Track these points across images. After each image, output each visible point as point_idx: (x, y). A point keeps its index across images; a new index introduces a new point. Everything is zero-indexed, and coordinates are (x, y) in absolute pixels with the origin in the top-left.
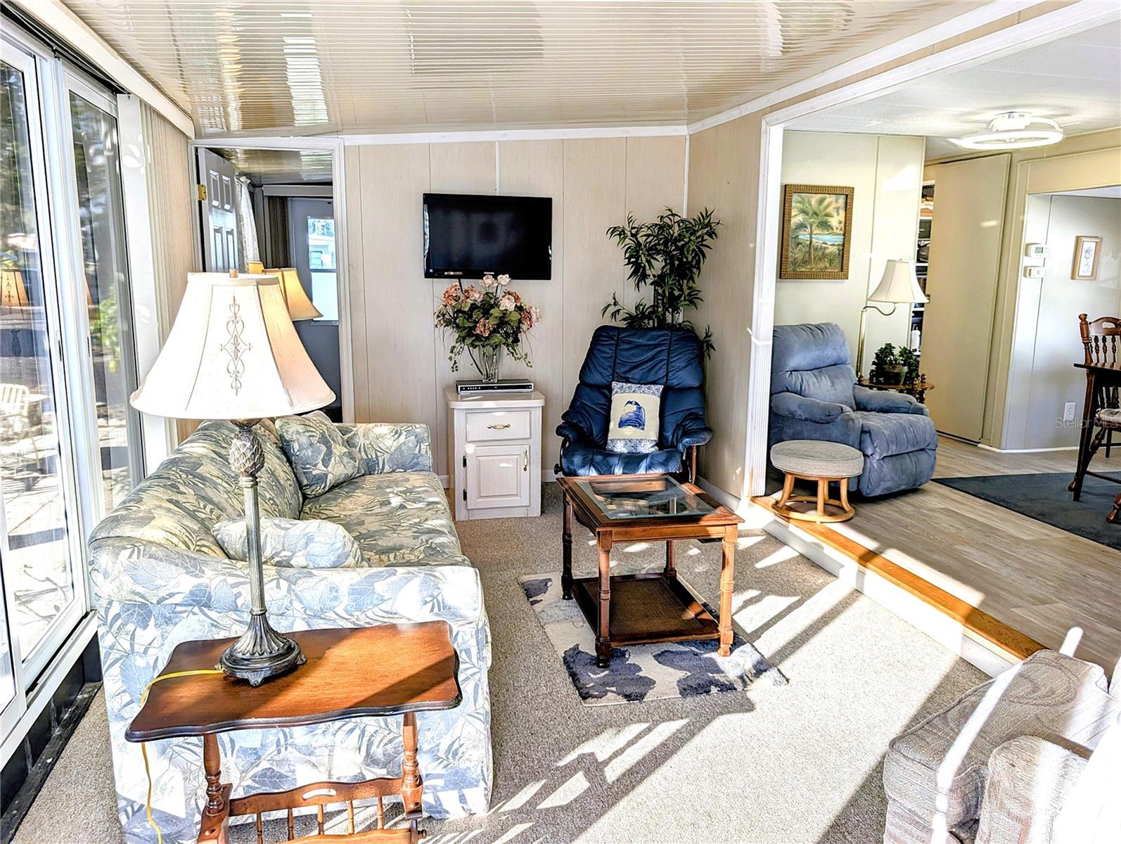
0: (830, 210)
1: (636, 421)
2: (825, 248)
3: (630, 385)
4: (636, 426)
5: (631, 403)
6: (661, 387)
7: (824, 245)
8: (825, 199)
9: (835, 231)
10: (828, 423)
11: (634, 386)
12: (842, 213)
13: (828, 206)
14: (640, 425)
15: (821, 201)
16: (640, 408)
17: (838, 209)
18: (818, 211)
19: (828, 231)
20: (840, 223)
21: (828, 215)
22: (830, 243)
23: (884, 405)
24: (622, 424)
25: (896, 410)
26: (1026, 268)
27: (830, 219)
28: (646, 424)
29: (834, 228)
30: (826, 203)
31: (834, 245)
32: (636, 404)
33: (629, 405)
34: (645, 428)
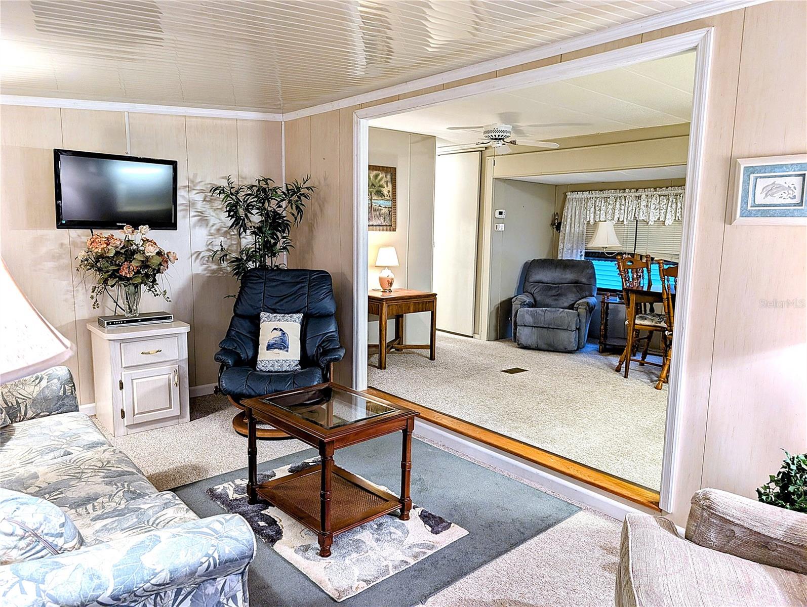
0: (382, 182)
1: (281, 344)
2: (380, 209)
3: (275, 315)
4: (281, 349)
6: (301, 315)
7: (380, 208)
8: (379, 175)
9: (386, 197)
11: (278, 315)
12: (390, 185)
13: (381, 180)
14: (285, 347)
15: (376, 176)
16: (284, 334)
17: (387, 182)
18: (374, 183)
19: (382, 197)
20: (389, 192)
21: (381, 186)
22: (383, 206)
24: (269, 347)
27: (382, 189)
28: (289, 347)
29: (386, 196)
30: (379, 178)
31: (386, 207)
32: (281, 330)
33: (275, 331)
34: (289, 350)
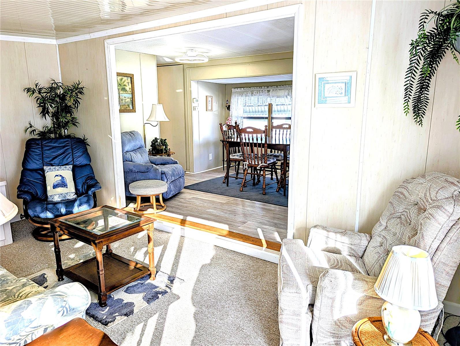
0: (125, 83)
1: (63, 184)
2: (125, 99)
3: (54, 167)
4: (63, 187)
5: (57, 176)
6: (71, 166)
7: (125, 98)
8: (123, 79)
9: (128, 92)
10: (148, 172)
11: (57, 167)
12: (130, 84)
13: (124, 81)
14: (65, 186)
15: (121, 80)
16: (63, 178)
17: (128, 83)
18: (120, 84)
19: (126, 92)
20: (130, 89)
21: (125, 85)
22: (127, 97)
23: (162, 162)
24: (55, 187)
25: (167, 163)
26: (194, 107)
27: (126, 87)
28: (68, 185)
29: (128, 91)
30: (123, 80)
31: (129, 98)
32: (61, 176)
33: (56, 177)
34: (68, 187)
